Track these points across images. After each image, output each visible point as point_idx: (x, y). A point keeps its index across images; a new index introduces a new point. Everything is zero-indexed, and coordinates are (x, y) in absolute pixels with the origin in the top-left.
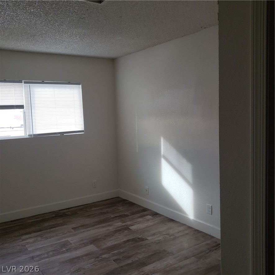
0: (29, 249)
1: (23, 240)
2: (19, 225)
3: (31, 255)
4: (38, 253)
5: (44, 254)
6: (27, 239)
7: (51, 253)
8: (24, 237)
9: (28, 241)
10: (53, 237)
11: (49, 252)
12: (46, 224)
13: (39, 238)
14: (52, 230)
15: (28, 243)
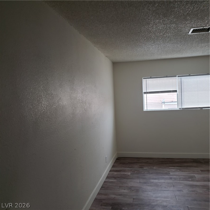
0: (171, 174)
1: (169, 169)
2: (170, 161)
3: (171, 177)
4: (175, 177)
5: (178, 178)
6: (172, 169)
7: (182, 179)
8: (170, 168)
9: (172, 170)
10: (187, 171)
11: (181, 178)
12: (185, 164)
13: (178, 170)
14: (187, 168)
15: (171, 171)
